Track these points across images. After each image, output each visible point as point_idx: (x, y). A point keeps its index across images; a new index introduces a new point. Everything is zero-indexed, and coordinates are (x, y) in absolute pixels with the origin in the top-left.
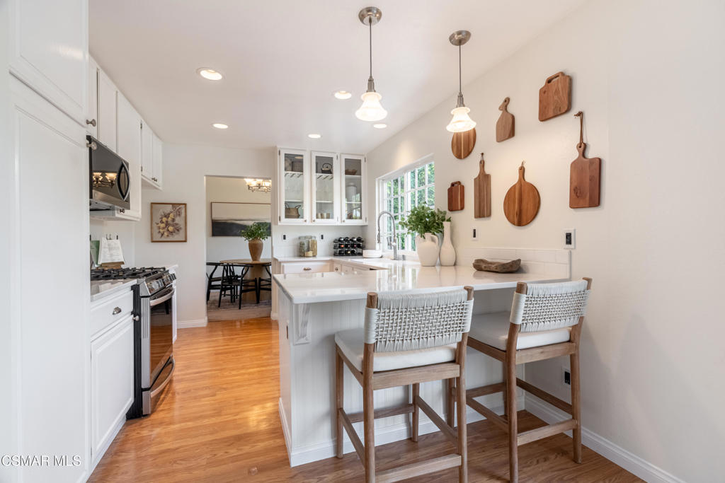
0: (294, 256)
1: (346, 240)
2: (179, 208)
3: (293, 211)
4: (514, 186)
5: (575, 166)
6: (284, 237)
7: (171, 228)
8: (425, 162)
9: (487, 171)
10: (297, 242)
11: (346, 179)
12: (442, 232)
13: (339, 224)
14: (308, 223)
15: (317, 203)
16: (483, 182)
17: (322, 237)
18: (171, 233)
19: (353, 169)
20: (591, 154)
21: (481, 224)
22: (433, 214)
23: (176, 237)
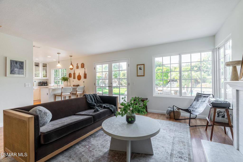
1: (43, 82)
4: (78, 75)
5: (84, 74)
8: (64, 68)
9: (75, 72)
11: (43, 68)
12: (68, 81)
13: (41, 78)
15: (35, 73)
16: (74, 74)
17: (35, 81)
19: (45, 66)
20: (86, 73)
21: (74, 80)
22: (66, 78)
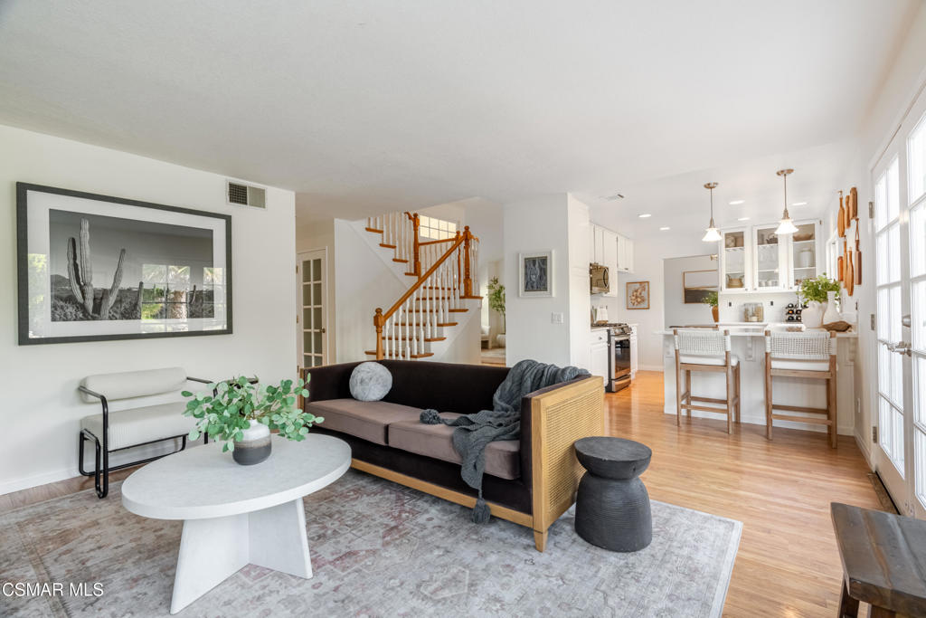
0: (741, 321)
2: (644, 285)
3: (735, 281)
6: (730, 304)
7: (639, 300)
10: (743, 309)
11: (795, 246)
12: (827, 300)
13: (786, 290)
14: (750, 291)
15: (759, 273)
17: (772, 304)
18: (639, 303)
19: (805, 234)
20: (860, 249)
23: (642, 306)
